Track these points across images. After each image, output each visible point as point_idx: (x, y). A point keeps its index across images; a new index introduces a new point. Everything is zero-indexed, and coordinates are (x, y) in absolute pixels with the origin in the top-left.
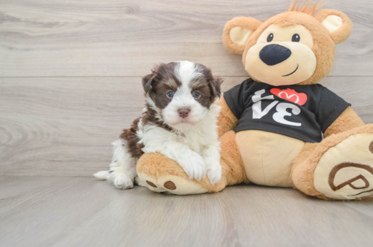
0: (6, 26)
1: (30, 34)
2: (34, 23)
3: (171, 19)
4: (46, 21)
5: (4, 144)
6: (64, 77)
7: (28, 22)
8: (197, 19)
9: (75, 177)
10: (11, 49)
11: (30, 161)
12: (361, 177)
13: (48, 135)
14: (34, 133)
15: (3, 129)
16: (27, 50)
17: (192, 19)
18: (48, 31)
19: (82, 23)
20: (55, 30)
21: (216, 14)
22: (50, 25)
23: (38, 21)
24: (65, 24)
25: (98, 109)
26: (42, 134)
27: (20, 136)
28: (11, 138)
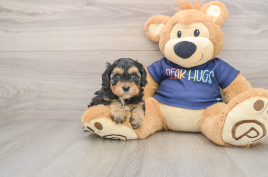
0: (3, 15)
1: (20, 21)
2: (22, 13)
3: (118, 10)
4: (30, 11)
5: (4, 98)
6: (44, 51)
7: (18, 12)
8: (136, 9)
9: (53, 120)
10: (7, 31)
11: (22, 109)
13: (34, 91)
14: (25, 90)
15: (3, 87)
16: (18, 32)
17: (133, 9)
18: (32, 18)
19: (55, 13)
20: (37, 18)
21: (150, 5)
22: (33, 14)
24: (43, 14)
26: (30, 91)
27: (15, 92)
28: (9, 93)
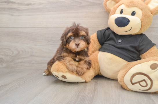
0: (10, 6)
1: (20, 9)
2: (21, 4)
3: (80, 1)
4: (26, 3)
5: (10, 56)
6: (34, 27)
7: (19, 4)
9: (40, 70)
10: (12, 15)
11: (21, 63)
12: (144, 80)
13: (28, 52)
14: (22, 51)
15: (10, 49)
16: (19, 16)
18: (27, 7)
19: (41, 4)
20: (30, 7)
22: (28, 5)
23: (23, 3)
24: (34, 4)
25: (48, 41)
26: (26, 52)
27: (17, 53)
28: (13, 53)
